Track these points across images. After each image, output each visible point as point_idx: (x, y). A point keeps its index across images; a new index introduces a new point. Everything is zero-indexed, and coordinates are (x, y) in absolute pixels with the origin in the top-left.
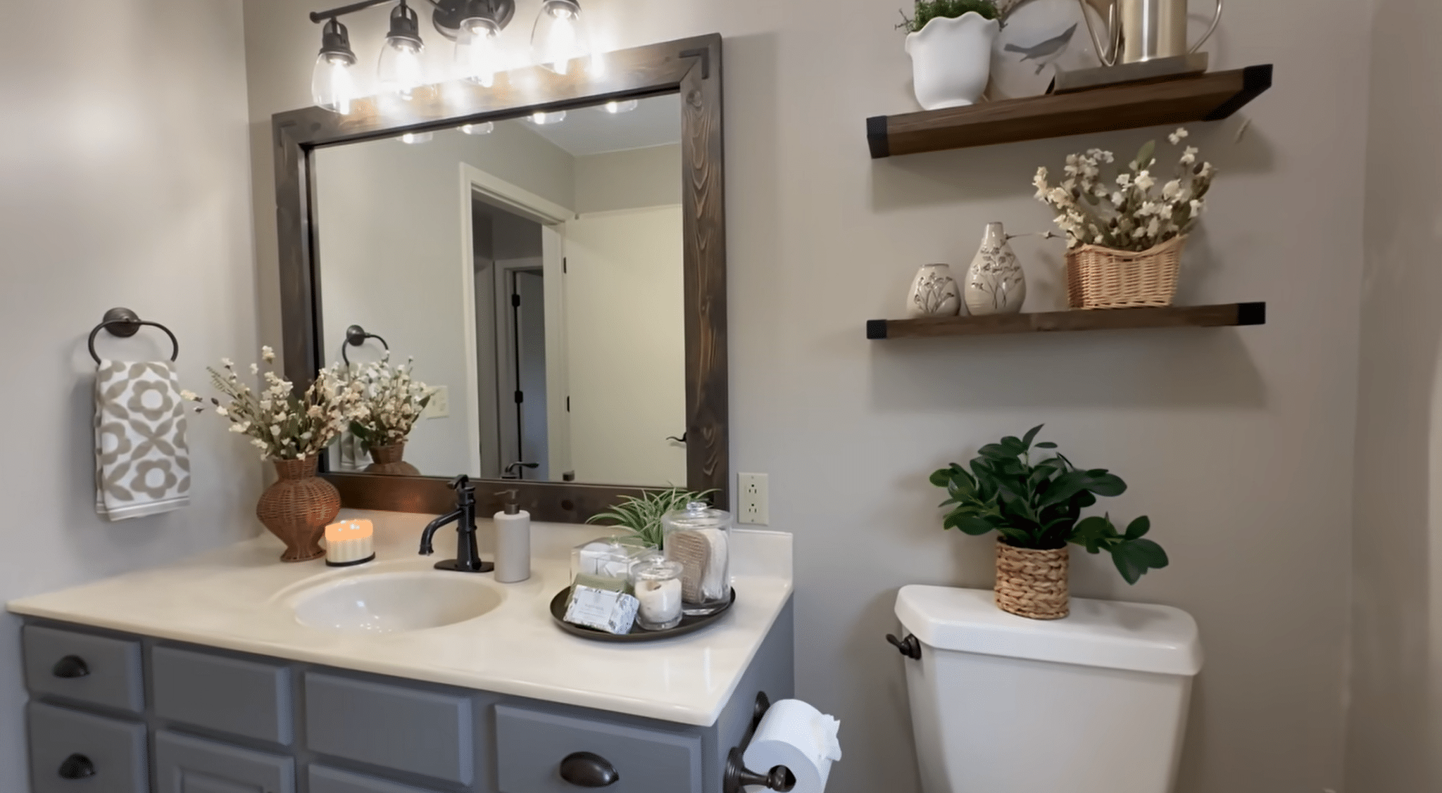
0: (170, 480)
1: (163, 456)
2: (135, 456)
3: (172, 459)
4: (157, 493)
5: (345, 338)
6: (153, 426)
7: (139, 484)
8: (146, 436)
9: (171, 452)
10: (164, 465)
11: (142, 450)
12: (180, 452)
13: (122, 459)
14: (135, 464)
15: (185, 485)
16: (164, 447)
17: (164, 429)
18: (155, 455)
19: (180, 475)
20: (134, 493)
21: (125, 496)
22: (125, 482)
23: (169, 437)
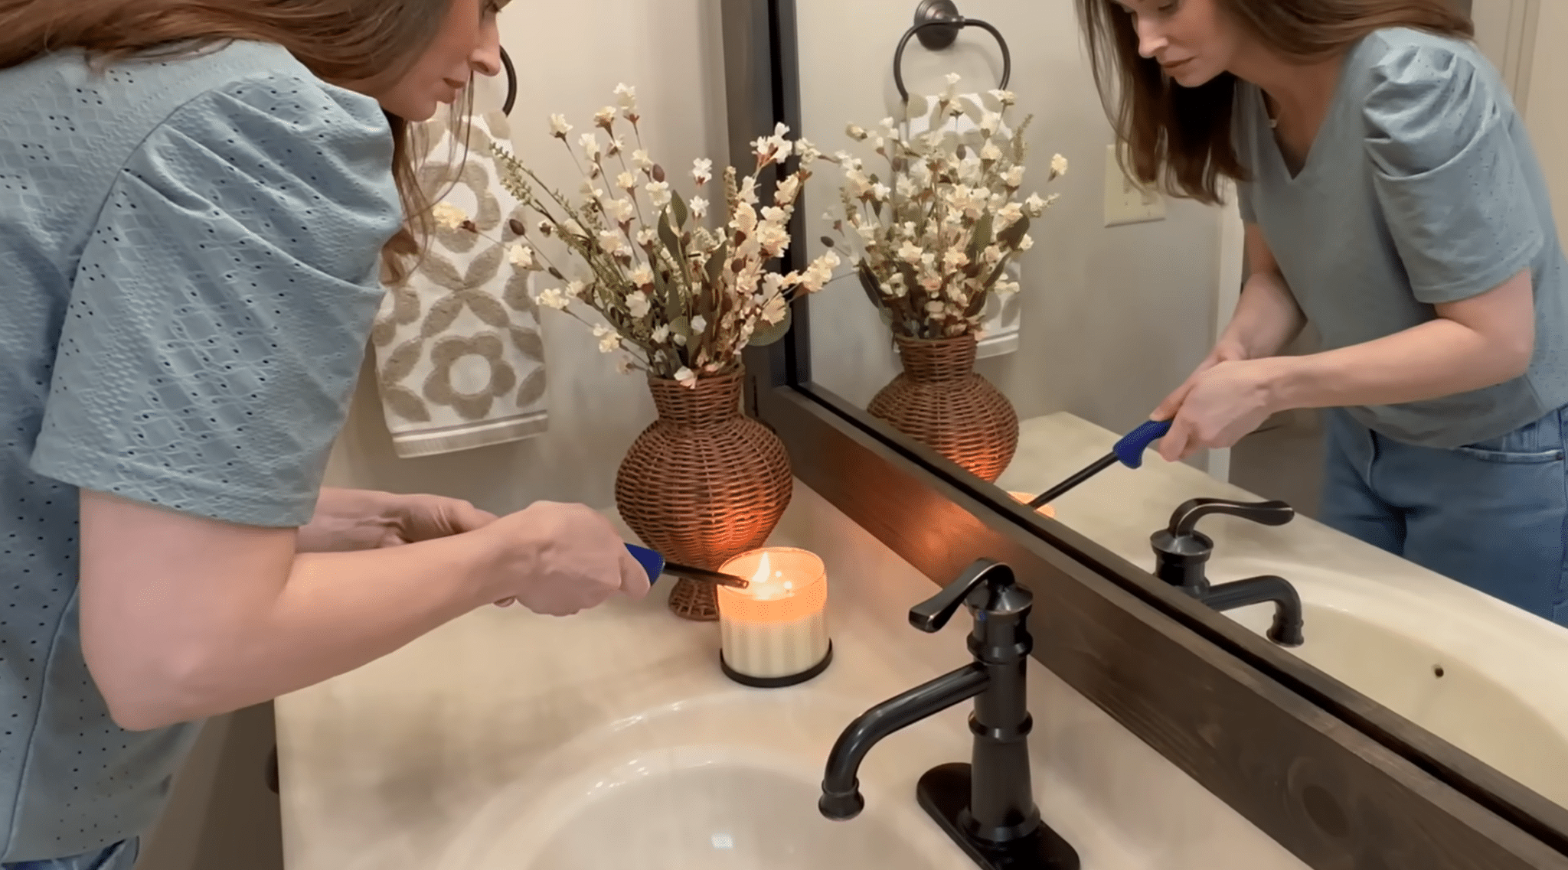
0: (502, 379)
1: (485, 328)
2: (429, 329)
3: (504, 336)
4: (474, 408)
5: (910, 23)
6: (460, 263)
7: (438, 387)
8: (448, 287)
9: (502, 321)
10: (489, 348)
11: (443, 315)
12: (521, 320)
13: (407, 333)
14: (428, 346)
15: (536, 386)
16: (485, 308)
17: (484, 267)
18: (468, 325)
19: (522, 370)
20: (431, 408)
21: (415, 411)
22: (414, 382)
23: (496, 287)
